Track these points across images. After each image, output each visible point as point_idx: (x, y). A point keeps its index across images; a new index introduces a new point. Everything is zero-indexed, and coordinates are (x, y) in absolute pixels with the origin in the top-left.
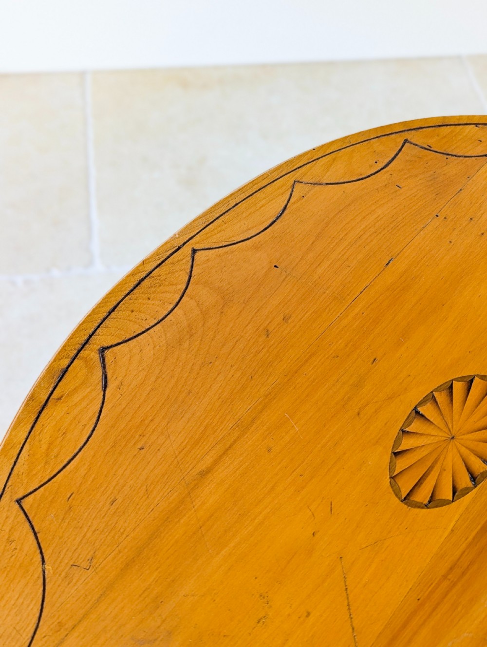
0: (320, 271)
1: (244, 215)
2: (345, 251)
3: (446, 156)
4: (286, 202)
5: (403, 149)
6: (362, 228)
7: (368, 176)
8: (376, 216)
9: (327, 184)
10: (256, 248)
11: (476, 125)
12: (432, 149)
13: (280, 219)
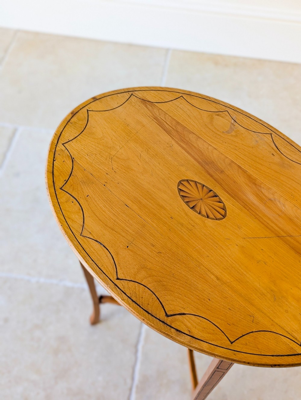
0: (131, 231)
1: (99, 257)
2: (121, 221)
3: (72, 176)
4: (93, 240)
5: (66, 191)
6: (109, 213)
7: (81, 206)
8: (103, 207)
9: (84, 223)
10: (117, 254)
11: (54, 161)
12: (67, 180)
13: (102, 243)
